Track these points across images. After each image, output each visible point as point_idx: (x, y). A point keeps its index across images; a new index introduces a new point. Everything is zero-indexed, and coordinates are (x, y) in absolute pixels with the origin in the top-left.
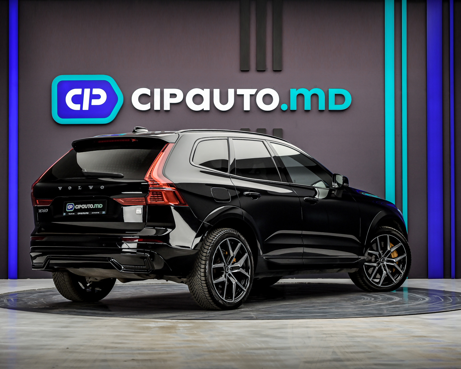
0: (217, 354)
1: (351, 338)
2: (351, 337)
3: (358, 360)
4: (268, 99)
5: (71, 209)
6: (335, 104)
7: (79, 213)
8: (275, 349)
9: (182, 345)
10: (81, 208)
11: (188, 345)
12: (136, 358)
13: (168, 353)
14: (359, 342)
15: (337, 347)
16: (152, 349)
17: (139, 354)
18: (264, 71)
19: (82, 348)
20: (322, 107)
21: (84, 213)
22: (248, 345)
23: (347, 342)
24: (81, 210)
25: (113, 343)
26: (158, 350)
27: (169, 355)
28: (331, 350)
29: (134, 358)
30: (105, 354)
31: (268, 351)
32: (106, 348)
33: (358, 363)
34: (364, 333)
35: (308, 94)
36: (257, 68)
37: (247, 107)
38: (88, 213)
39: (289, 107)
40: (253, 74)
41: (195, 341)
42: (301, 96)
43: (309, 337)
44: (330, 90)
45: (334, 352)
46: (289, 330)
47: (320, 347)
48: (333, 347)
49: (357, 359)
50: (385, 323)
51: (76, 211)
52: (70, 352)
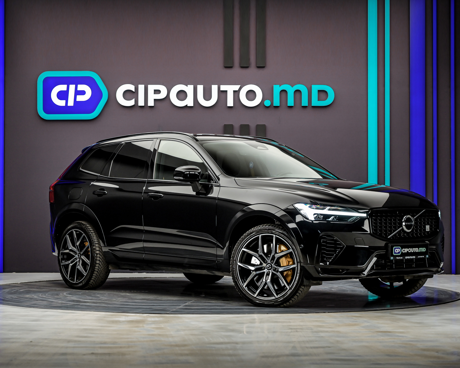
0: (177, 348)
2: (316, 332)
3: (315, 355)
4: (251, 95)
6: (318, 100)
8: (237, 343)
9: (145, 339)
11: (152, 339)
12: (96, 352)
13: (129, 347)
14: (322, 337)
15: (299, 342)
16: (114, 343)
17: (101, 347)
18: (248, 67)
19: (46, 341)
20: (305, 103)
22: (211, 339)
26: (120, 344)
28: (292, 345)
29: (94, 352)
30: (67, 347)
31: (229, 346)
32: (69, 341)
33: (315, 358)
34: (330, 328)
35: (291, 90)
36: (240, 64)
37: (230, 103)
39: (272, 103)
40: (237, 71)
41: (159, 335)
42: (284, 92)
43: (274, 332)
44: (313, 86)
45: (294, 347)
46: (256, 325)
47: (281, 342)
48: (295, 341)
50: (354, 318)
52: (32, 346)
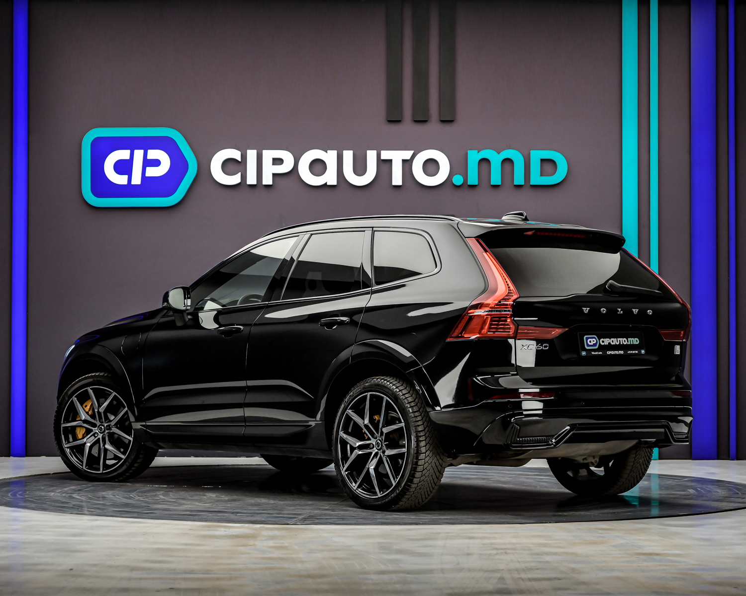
0: (310, 581)
1: (537, 556)
2: (537, 554)
4: (431, 166)
5: (595, 345)
7: (609, 353)
8: (408, 572)
9: (258, 566)
10: (609, 343)
11: (268, 565)
12: (177, 586)
13: (231, 579)
14: (547, 562)
15: (510, 571)
16: (207, 572)
17: (185, 579)
18: (426, 121)
19: (95, 569)
21: (617, 352)
22: (365, 566)
23: (528, 562)
24: (610, 347)
25: (147, 561)
26: (216, 574)
27: (233, 582)
28: (498, 575)
29: (174, 587)
31: (395, 577)
32: (133, 569)
34: (560, 547)
36: (413, 117)
38: (622, 352)
40: (407, 127)
41: (281, 559)
43: (468, 554)
45: (502, 579)
46: (440, 543)
47: (481, 570)
48: (503, 570)
49: (536, 590)
50: (600, 531)
51: (602, 348)
52: (74, 576)
